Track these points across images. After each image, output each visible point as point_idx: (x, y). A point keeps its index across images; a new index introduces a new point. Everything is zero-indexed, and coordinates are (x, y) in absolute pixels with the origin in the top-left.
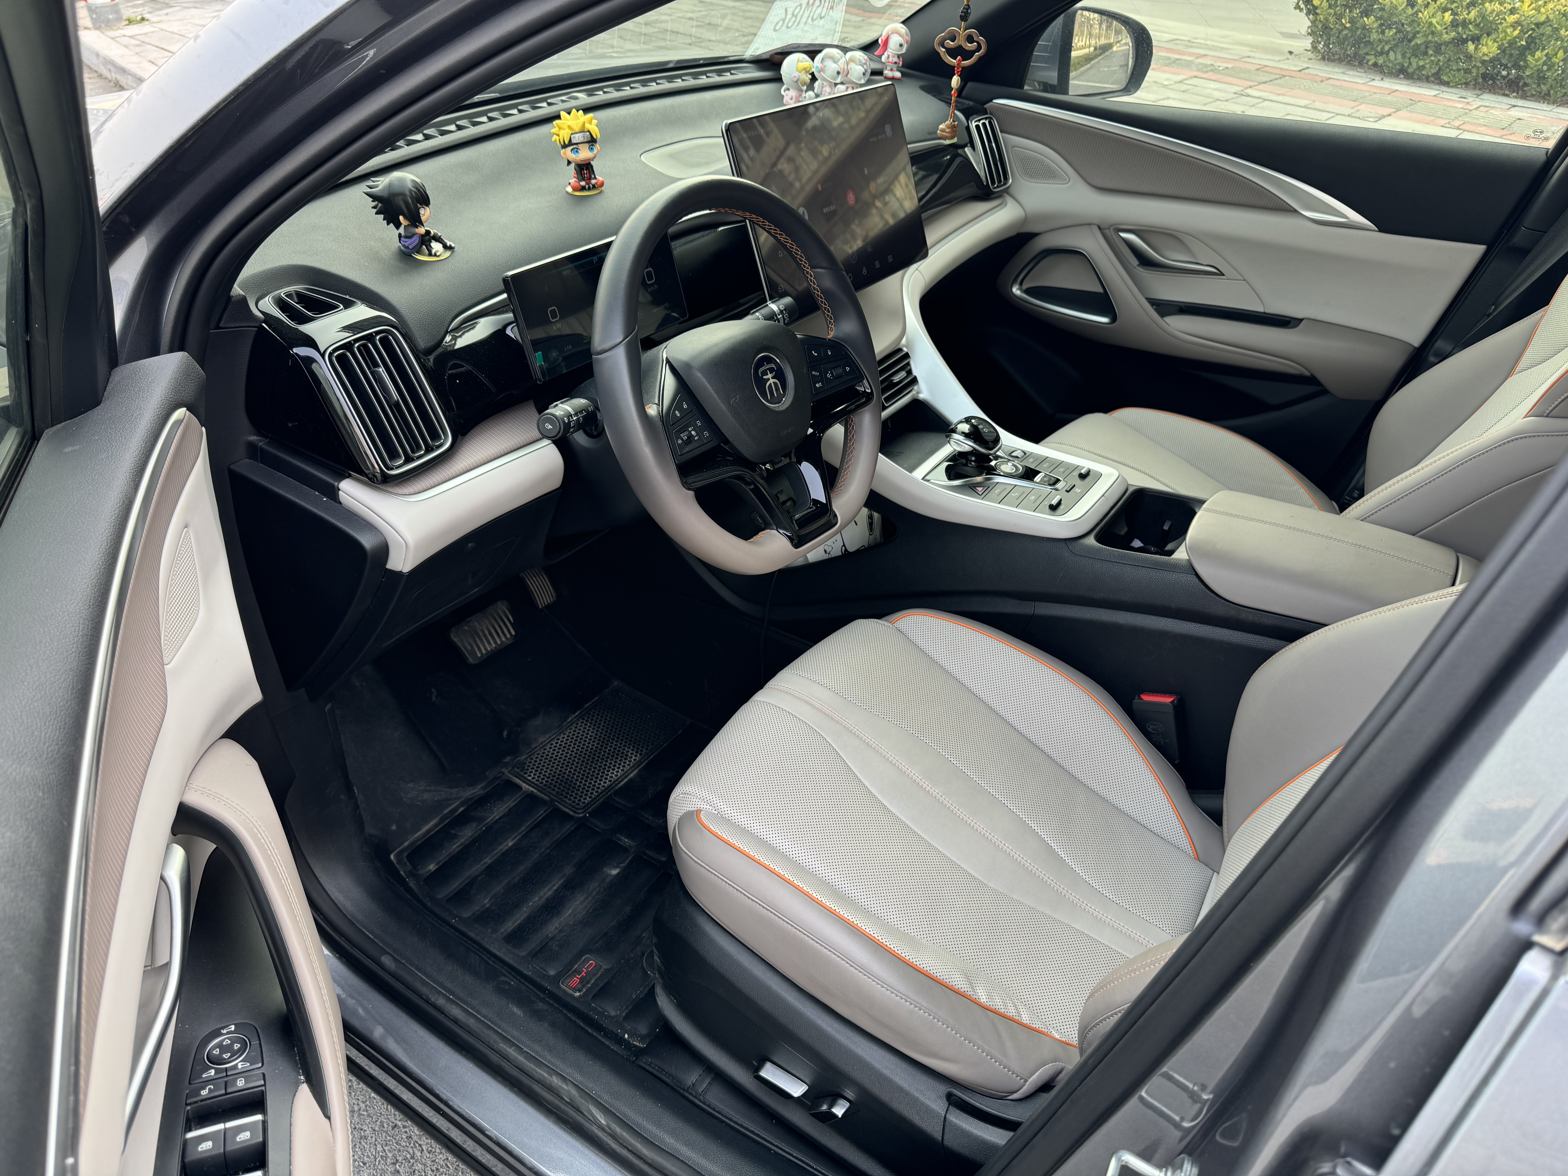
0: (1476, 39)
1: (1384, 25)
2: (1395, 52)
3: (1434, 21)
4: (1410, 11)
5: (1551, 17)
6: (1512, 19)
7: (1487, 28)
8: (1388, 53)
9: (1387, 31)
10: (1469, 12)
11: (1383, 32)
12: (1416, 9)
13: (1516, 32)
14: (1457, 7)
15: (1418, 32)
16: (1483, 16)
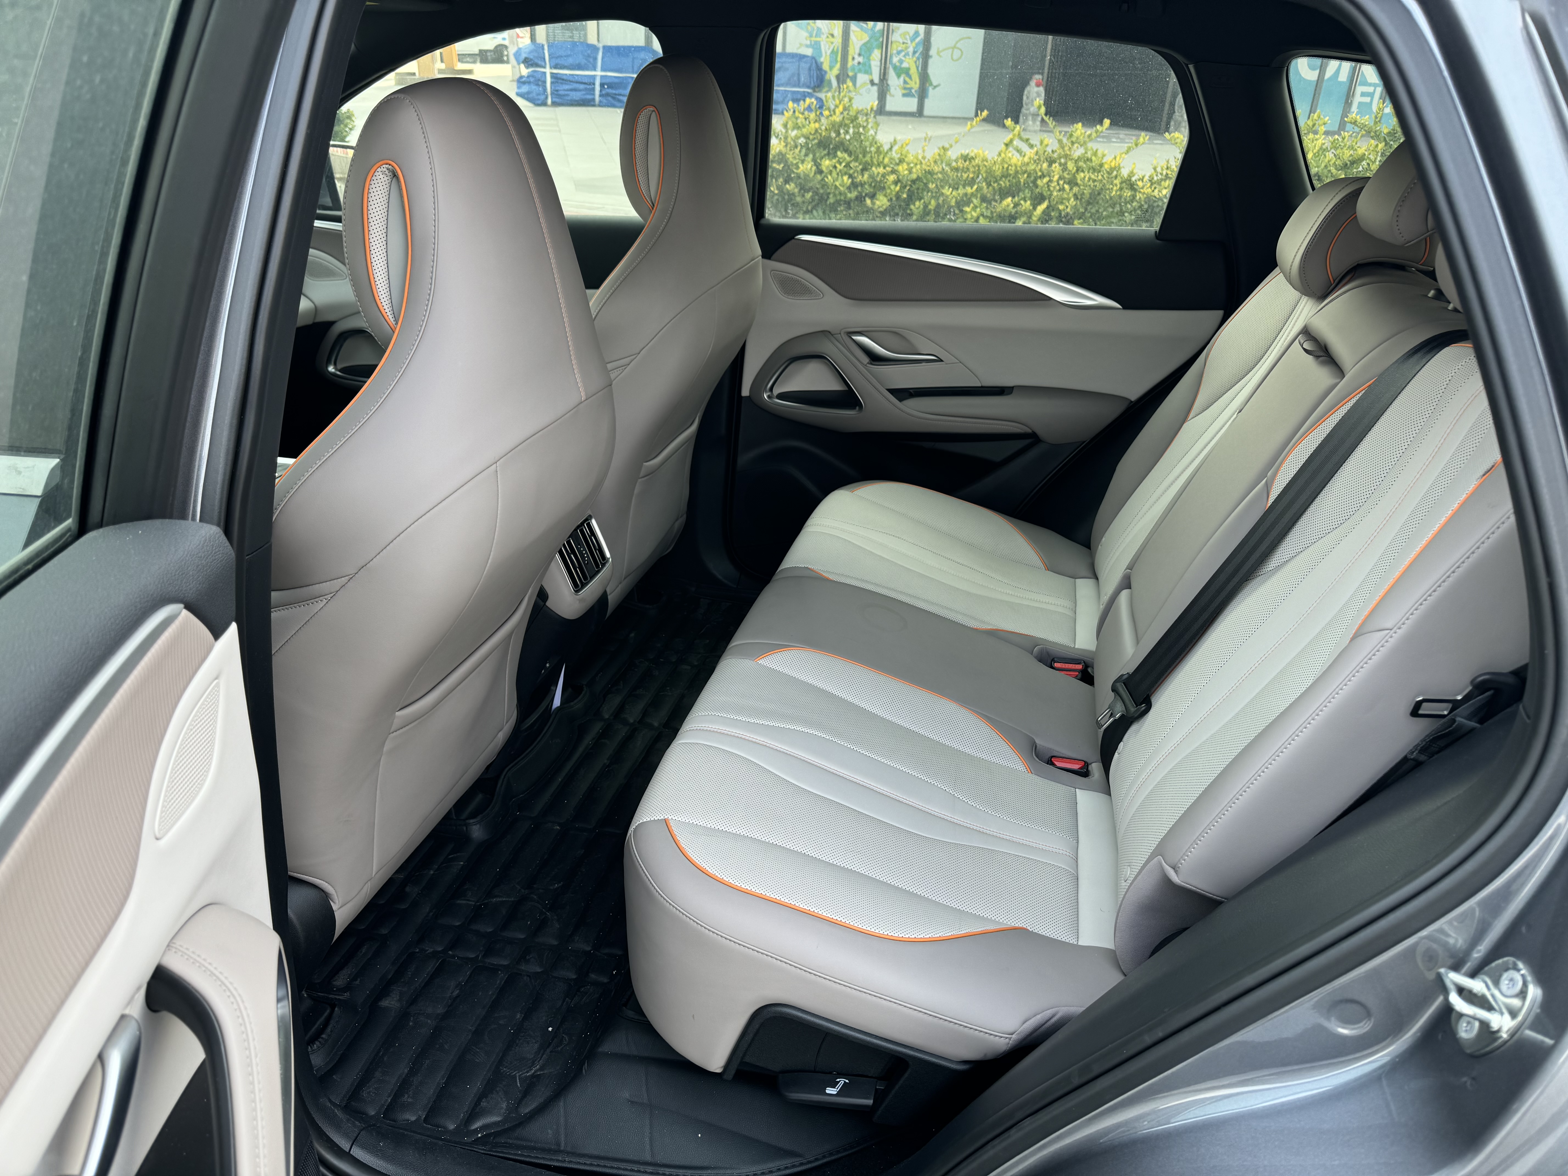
0: (873, 196)
1: (803, 189)
2: (817, 210)
3: (837, 184)
4: (819, 177)
5: (920, 175)
6: (892, 178)
7: (878, 187)
8: (812, 212)
9: (806, 194)
10: (863, 176)
11: (803, 196)
12: (823, 175)
13: (898, 188)
14: (854, 173)
15: (829, 193)
16: (871, 176)
